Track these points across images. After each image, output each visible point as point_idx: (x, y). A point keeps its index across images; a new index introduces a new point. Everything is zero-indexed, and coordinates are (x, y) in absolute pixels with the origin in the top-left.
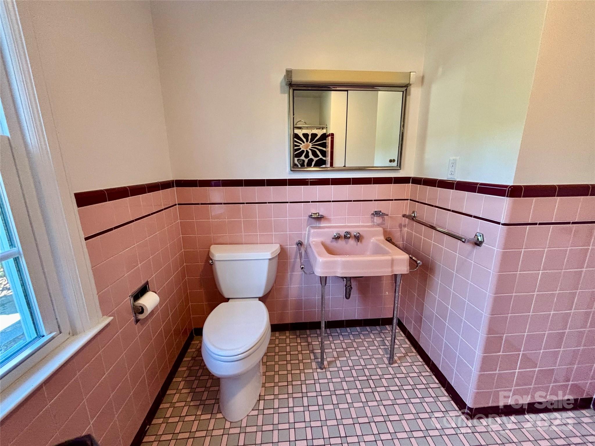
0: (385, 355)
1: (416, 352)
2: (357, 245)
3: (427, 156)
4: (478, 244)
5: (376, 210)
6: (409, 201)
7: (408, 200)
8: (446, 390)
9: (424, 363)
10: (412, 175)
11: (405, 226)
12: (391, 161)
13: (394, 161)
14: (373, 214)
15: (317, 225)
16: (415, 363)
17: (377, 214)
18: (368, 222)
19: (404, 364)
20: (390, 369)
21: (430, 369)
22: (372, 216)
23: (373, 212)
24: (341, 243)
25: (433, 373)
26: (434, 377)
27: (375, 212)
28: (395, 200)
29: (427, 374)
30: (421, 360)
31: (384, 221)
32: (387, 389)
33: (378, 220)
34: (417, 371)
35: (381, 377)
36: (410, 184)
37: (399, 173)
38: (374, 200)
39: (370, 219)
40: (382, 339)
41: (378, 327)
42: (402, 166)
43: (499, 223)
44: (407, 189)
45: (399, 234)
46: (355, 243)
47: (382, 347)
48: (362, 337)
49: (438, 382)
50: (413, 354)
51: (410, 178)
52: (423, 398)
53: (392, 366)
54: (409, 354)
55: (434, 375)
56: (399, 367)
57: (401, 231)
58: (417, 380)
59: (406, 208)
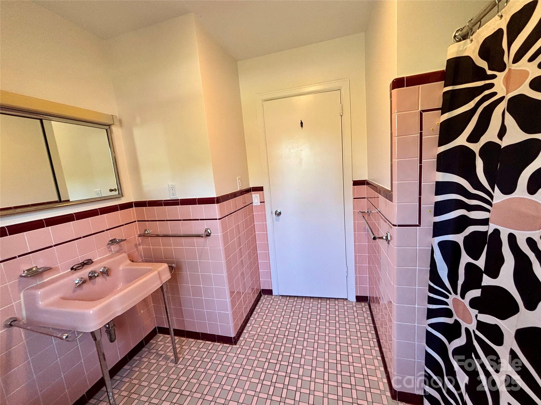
0: (168, 362)
1: (185, 339)
2: (106, 280)
3: (144, 183)
4: (208, 235)
5: (111, 239)
6: (137, 222)
7: (135, 221)
8: (218, 342)
9: (196, 340)
10: (133, 200)
11: (139, 244)
12: (111, 190)
13: (115, 190)
14: (108, 244)
15: (38, 283)
16: (192, 345)
17: (113, 242)
18: (106, 253)
19: (185, 354)
20: (179, 366)
21: (202, 340)
22: (108, 246)
23: (108, 242)
24: (87, 287)
25: (204, 340)
26: (207, 342)
27: (111, 241)
28: (125, 224)
29: (202, 344)
30: (193, 340)
31: (121, 247)
32: (188, 380)
33: (114, 248)
34: (196, 349)
35: (178, 378)
36: (134, 208)
37: (122, 200)
38: (106, 230)
39: (108, 250)
40: (155, 354)
41: (144, 348)
42: (123, 195)
43: (216, 219)
44: (133, 212)
45: (137, 253)
46: (104, 279)
47: (160, 359)
48: (137, 369)
49: (211, 342)
50: (186, 341)
51: (133, 202)
52: (211, 359)
53: (179, 363)
54: (183, 344)
55: (206, 341)
56: (184, 358)
57: (137, 250)
58: (201, 354)
59: (136, 229)
